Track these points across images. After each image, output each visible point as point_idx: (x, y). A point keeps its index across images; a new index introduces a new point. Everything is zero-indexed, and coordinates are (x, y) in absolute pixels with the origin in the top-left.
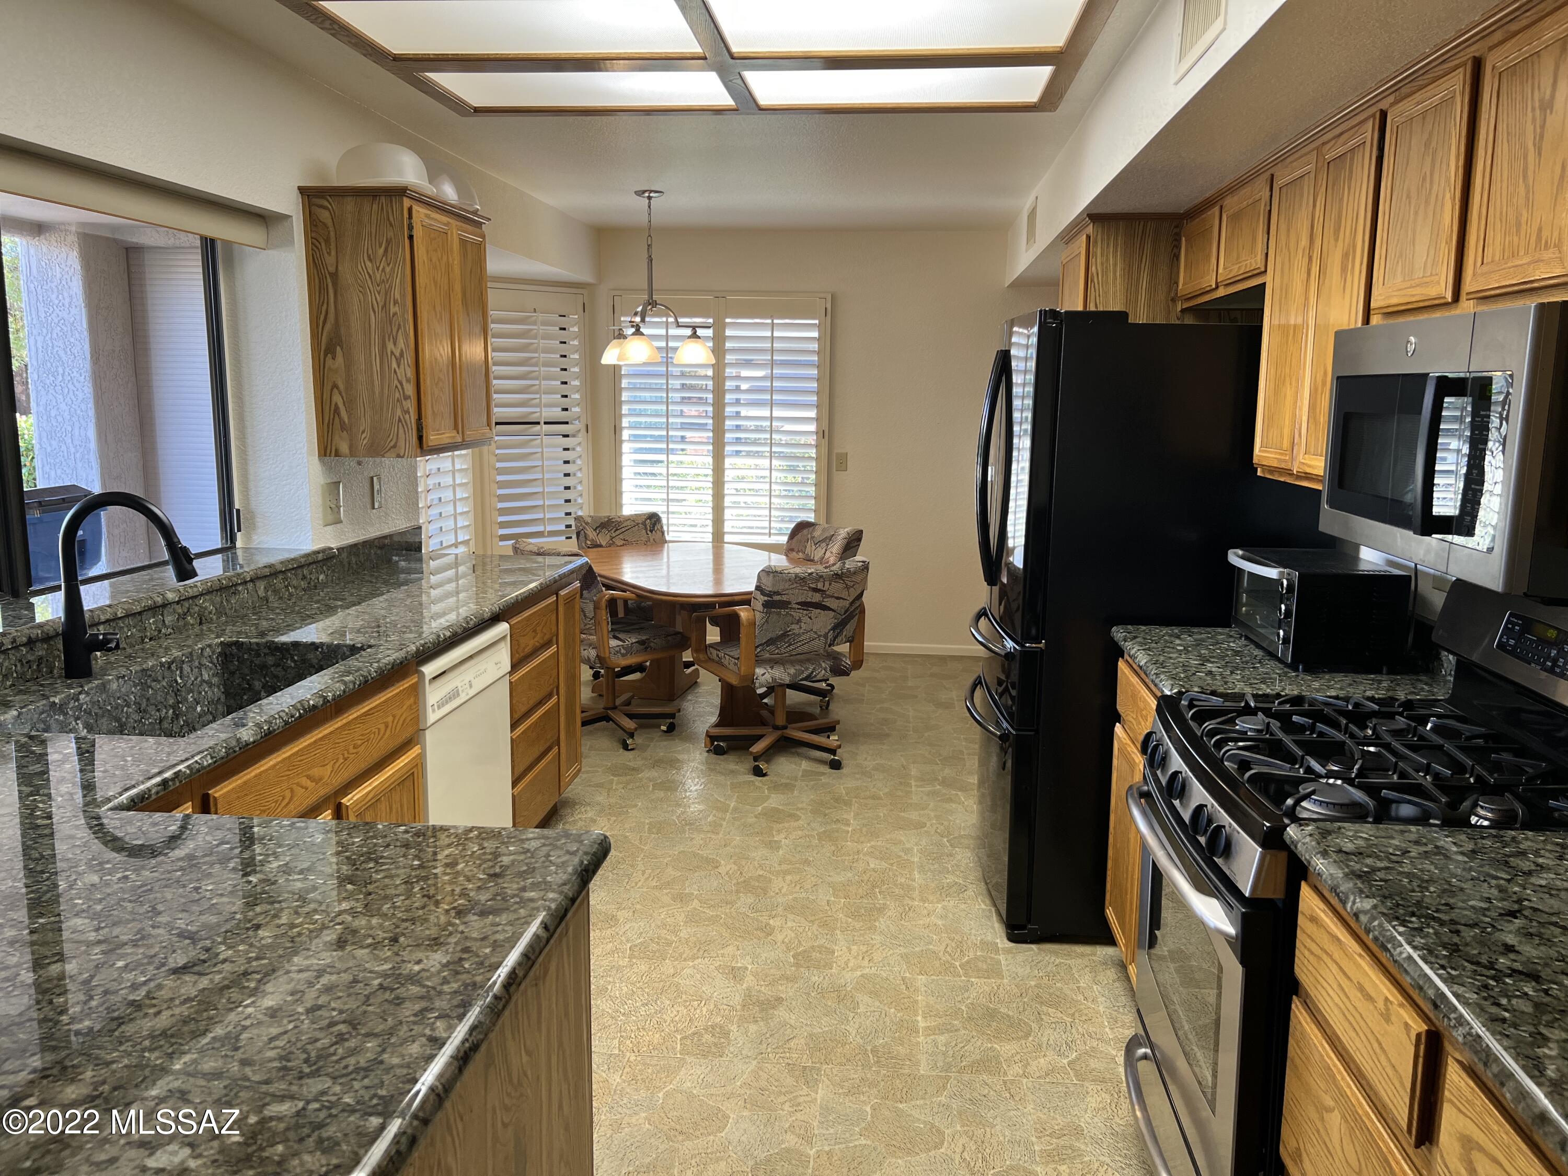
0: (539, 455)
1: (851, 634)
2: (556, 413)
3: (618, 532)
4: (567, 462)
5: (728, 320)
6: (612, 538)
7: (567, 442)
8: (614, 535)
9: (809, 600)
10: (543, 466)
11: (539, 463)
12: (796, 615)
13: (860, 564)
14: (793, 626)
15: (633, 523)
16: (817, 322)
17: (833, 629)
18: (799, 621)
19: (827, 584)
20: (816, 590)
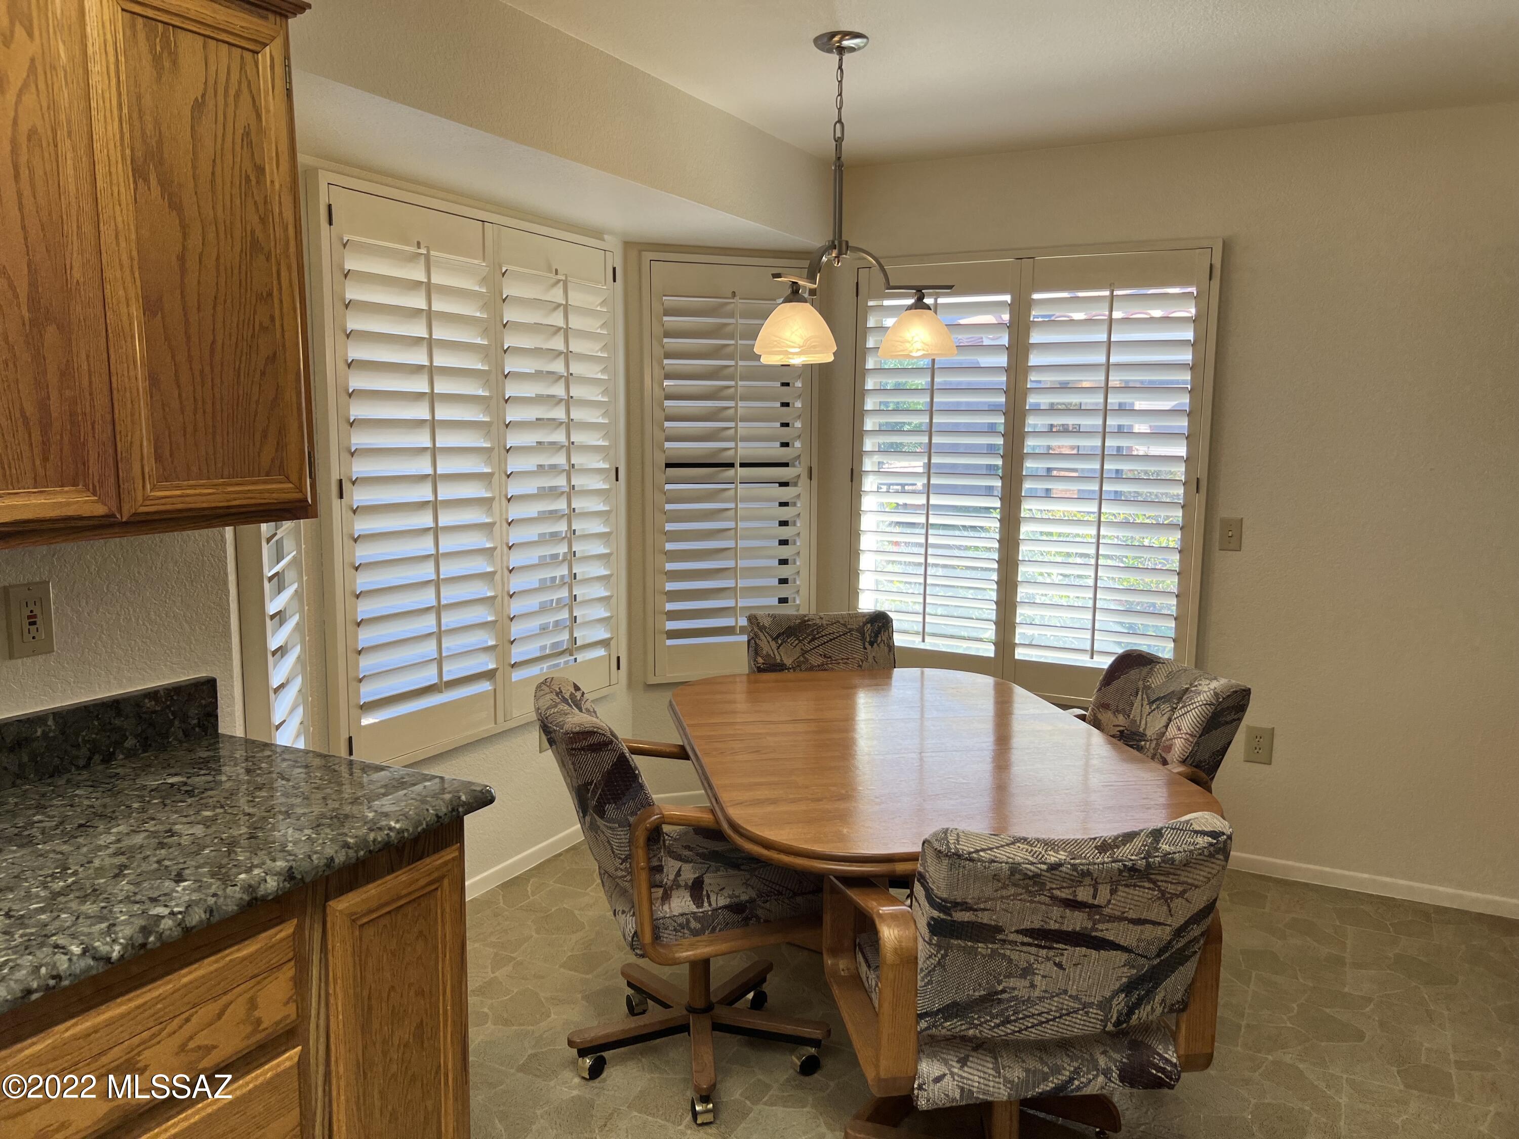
0: (732, 513)
1: (1179, 996)
2: (773, 451)
3: (816, 643)
4: (784, 523)
5: (1036, 296)
6: (804, 653)
7: (786, 493)
8: (808, 647)
9: (1053, 926)
10: (736, 529)
11: (731, 524)
12: (1020, 957)
13: (1203, 841)
14: (1012, 982)
15: (842, 629)
16: (1193, 290)
17: (1128, 988)
18: (1027, 972)
19: (1104, 892)
20: (1073, 904)
